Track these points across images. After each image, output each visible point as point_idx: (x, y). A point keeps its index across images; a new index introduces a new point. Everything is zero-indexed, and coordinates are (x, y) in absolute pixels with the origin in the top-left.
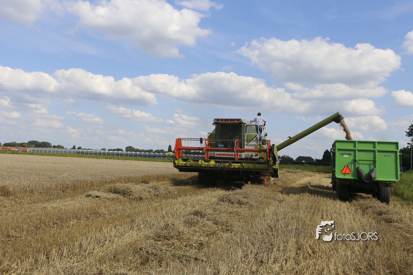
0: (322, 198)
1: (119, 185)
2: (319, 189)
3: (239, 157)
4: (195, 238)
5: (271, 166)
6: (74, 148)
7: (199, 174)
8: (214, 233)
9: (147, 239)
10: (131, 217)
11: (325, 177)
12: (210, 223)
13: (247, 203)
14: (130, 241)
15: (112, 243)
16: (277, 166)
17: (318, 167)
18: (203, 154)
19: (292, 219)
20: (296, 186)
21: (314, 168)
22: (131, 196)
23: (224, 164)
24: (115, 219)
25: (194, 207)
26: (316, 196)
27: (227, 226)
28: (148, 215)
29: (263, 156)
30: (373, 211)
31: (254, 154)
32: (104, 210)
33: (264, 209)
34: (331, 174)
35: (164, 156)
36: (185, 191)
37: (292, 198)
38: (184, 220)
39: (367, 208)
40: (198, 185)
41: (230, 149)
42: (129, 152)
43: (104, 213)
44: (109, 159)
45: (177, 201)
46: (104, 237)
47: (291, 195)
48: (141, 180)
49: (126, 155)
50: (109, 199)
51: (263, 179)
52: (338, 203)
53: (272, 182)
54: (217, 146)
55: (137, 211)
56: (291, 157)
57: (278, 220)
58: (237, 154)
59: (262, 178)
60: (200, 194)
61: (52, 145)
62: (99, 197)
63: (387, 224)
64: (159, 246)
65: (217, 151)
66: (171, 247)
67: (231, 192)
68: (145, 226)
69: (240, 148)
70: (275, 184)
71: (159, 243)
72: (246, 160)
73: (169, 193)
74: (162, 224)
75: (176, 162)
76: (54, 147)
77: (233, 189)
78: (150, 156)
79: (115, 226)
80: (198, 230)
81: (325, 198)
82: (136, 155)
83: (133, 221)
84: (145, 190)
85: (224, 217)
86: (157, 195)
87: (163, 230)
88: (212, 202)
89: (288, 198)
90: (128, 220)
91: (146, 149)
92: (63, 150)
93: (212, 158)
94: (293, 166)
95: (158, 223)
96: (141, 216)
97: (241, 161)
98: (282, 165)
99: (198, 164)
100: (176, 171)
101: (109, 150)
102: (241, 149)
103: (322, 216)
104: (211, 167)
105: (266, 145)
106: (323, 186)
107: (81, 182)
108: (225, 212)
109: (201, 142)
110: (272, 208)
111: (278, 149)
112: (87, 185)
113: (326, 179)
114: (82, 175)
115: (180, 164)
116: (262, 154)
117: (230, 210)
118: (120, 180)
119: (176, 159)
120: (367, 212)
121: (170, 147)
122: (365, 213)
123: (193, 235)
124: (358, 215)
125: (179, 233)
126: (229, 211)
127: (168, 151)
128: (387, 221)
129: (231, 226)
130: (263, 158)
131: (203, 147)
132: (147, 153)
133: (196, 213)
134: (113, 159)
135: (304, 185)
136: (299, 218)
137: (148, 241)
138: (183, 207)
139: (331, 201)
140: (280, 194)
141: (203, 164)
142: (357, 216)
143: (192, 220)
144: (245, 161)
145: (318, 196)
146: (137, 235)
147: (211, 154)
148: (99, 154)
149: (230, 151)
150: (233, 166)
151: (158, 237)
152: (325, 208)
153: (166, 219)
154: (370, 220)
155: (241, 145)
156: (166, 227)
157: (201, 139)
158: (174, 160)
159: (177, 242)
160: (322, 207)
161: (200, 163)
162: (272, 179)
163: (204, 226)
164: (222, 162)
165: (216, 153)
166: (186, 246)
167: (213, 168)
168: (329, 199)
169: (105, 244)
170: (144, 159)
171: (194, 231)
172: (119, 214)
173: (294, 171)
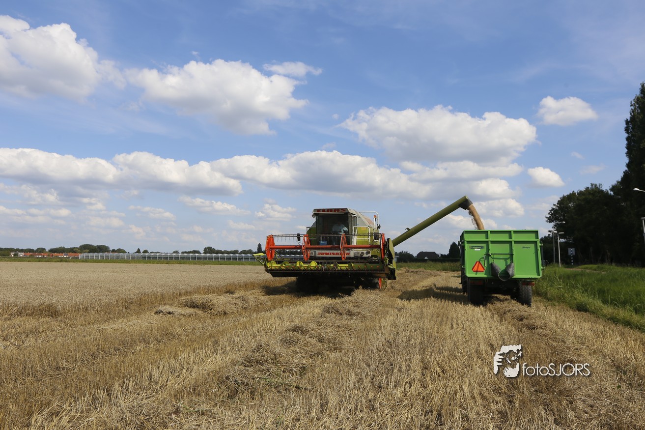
0: (450, 302)
1: (197, 298)
2: (446, 292)
3: (346, 256)
4: (296, 361)
5: (387, 265)
6: (139, 251)
7: (297, 279)
8: (319, 354)
9: (235, 365)
10: (213, 337)
11: (453, 276)
12: (313, 341)
13: (359, 313)
14: (213, 368)
15: (191, 372)
16: (394, 265)
17: (444, 264)
18: (301, 253)
19: (415, 330)
20: (418, 289)
21: (439, 265)
22: (212, 310)
23: (328, 265)
24: (193, 341)
25: (292, 321)
26: (443, 300)
27: (334, 344)
28: (235, 334)
29: (377, 254)
30: (513, 316)
31: (365, 252)
32: (179, 330)
33: (380, 320)
34: (460, 272)
35: (253, 258)
36: (280, 301)
37: (414, 305)
38: (281, 339)
39: (505, 313)
40: (297, 293)
41: (335, 246)
42: (208, 255)
43: (179, 333)
44: (184, 264)
45: (270, 314)
46: (180, 364)
47: (412, 301)
48: (224, 290)
49: (205, 258)
50: (184, 315)
51: (377, 283)
52: (470, 308)
53: (389, 286)
54: (318, 244)
55: (221, 330)
56: (411, 253)
57: (398, 333)
58: (344, 252)
59: (376, 280)
60: (300, 305)
61: (111, 249)
62: (172, 313)
63: (530, 331)
64: (251, 372)
65: (319, 249)
66: (265, 373)
67: (338, 300)
68: (232, 348)
69: (347, 244)
70: (392, 287)
71: (251, 369)
72: (355, 259)
73: (261, 304)
74: (254, 345)
75: (268, 265)
76: (113, 251)
77: (340, 297)
78: (235, 259)
79: (194, 349)
80: (298, 350)
81: (454, 303)
82: (217, 258)
83: (216, 342)
84: (230, 302)
85: (330, 333)
86: (246, 308)
87: (254, 352)
88: (315, 314)
89: (409, 305)
90: (211, 341)
91: (229, 250)
92: (125, 255)
93: (313, 258)
94: (414, 264)
95: (249, 343)
96: (226, 335)
97: (350, 261)
98: (400, 264)
99: (296, 266)
100: (269, 276)
101: (183, 253)
102: (348, 246)
103: (452, 325)
104: (311, 270)
105: (380, 239)
106: (451, 288)
107: (148, 295)
108: (332, 326)
109: (299, 239)
110: (390, 319)
111: (395, 244)
112: (156, 298)
113: (454, 278)
114: (150, 286)
115: (273, 268)
116: (375, 251)
117: (338, 323)
118: (197, 290)
119: (268, 262)
120: (505, 318)
121: (260, 246)
122: (503, 318)
123: (293, 356)
124: (495, 322)
125: (275, 355)
126: (337, 325)
127: (257, 251)
128: (529, 328)
129: (340, 343)
130: (376, 256)
131: (302, 245)
132: (231, 255)
133: (296, 329)
134: (189, 264)
135: (428, 288)
136: (423, 329)
137: (237, 368)
138: (278, 321)
139: (462, 306)
140: (399, 301)
141: (301, 266)
142: (493, 323)
143: (291, 337)
144: (354, 261)
145: (445, 300)
146: (222, 360)
147: (311, 253)
148: (170, 258)
149: (335, 249)
150: (339, 267)
151: (249, 362)
152: (455, 315)
153: (258, 338)
154: (510, 327)
155: (348, 241)
156: (258, 348)
157: (298, 235)
158: (266, 263)
159: (273, 367)
160: (451, 314)
161: (298, 265)
162: (389, 281)
163: (306, 345)
164: (325, 263)
165: (318, 251)
166: (284, 372)
167: (315, 270)
168: (459, 303)
169: (182, 373)
170: (228, 263)
171: (293, 352)
172: (198, 334)
173: (415, 270)
